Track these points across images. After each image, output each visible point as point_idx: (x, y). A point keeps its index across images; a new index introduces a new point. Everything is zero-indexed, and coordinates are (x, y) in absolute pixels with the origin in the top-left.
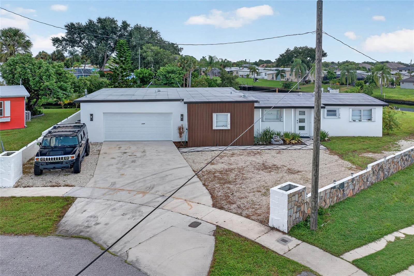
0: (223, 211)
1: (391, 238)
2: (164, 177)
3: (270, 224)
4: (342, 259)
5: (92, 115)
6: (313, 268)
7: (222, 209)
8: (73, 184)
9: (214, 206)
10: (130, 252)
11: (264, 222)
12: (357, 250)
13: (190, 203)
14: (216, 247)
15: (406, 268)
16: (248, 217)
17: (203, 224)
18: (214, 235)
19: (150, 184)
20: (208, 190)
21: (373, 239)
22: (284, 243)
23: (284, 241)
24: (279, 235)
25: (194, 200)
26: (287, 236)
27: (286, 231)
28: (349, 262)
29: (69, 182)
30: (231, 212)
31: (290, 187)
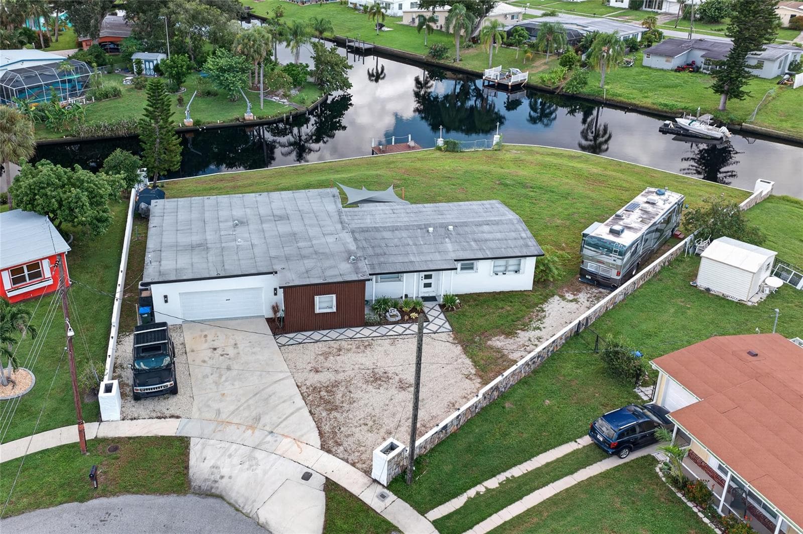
0: (331, 456)
1: (472, 493)
2: (267, 399)
3: (373, 476)
4: (426, 517)
5: (166, 297)
6: (400, 528)
7: (330, 453)
8: (178, 413)
9: (323, 448)
10: (259, 512)
11: (368, 472)
12: (440, 507)
13: (299, 443)
14: (327, 505)
15: (471, 528)
16: (353, 465)
17: (315, 475)
18: (324, 490)
19: (255, 412)
20: (315, 422)
21: (455, 495)
22: (382, 498)
23: (383, 496)
24: (380, 489)
25: (303, 439)
26: (386, 491)
27: (386, 485)
28: (430, 521)
29: (172, 411)
30: (338, 457)
31: (392, 447)
